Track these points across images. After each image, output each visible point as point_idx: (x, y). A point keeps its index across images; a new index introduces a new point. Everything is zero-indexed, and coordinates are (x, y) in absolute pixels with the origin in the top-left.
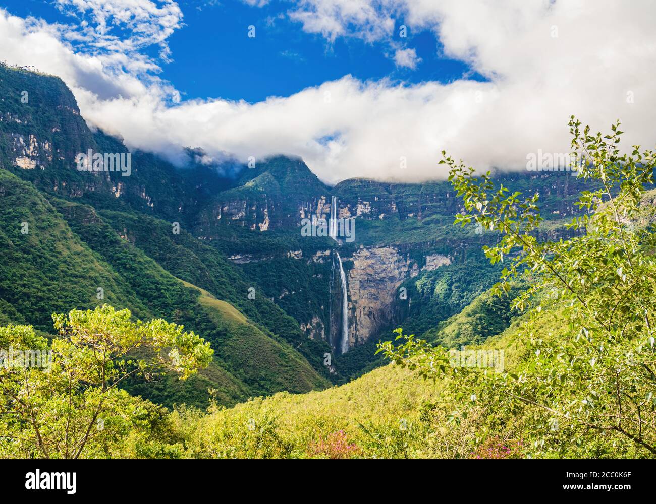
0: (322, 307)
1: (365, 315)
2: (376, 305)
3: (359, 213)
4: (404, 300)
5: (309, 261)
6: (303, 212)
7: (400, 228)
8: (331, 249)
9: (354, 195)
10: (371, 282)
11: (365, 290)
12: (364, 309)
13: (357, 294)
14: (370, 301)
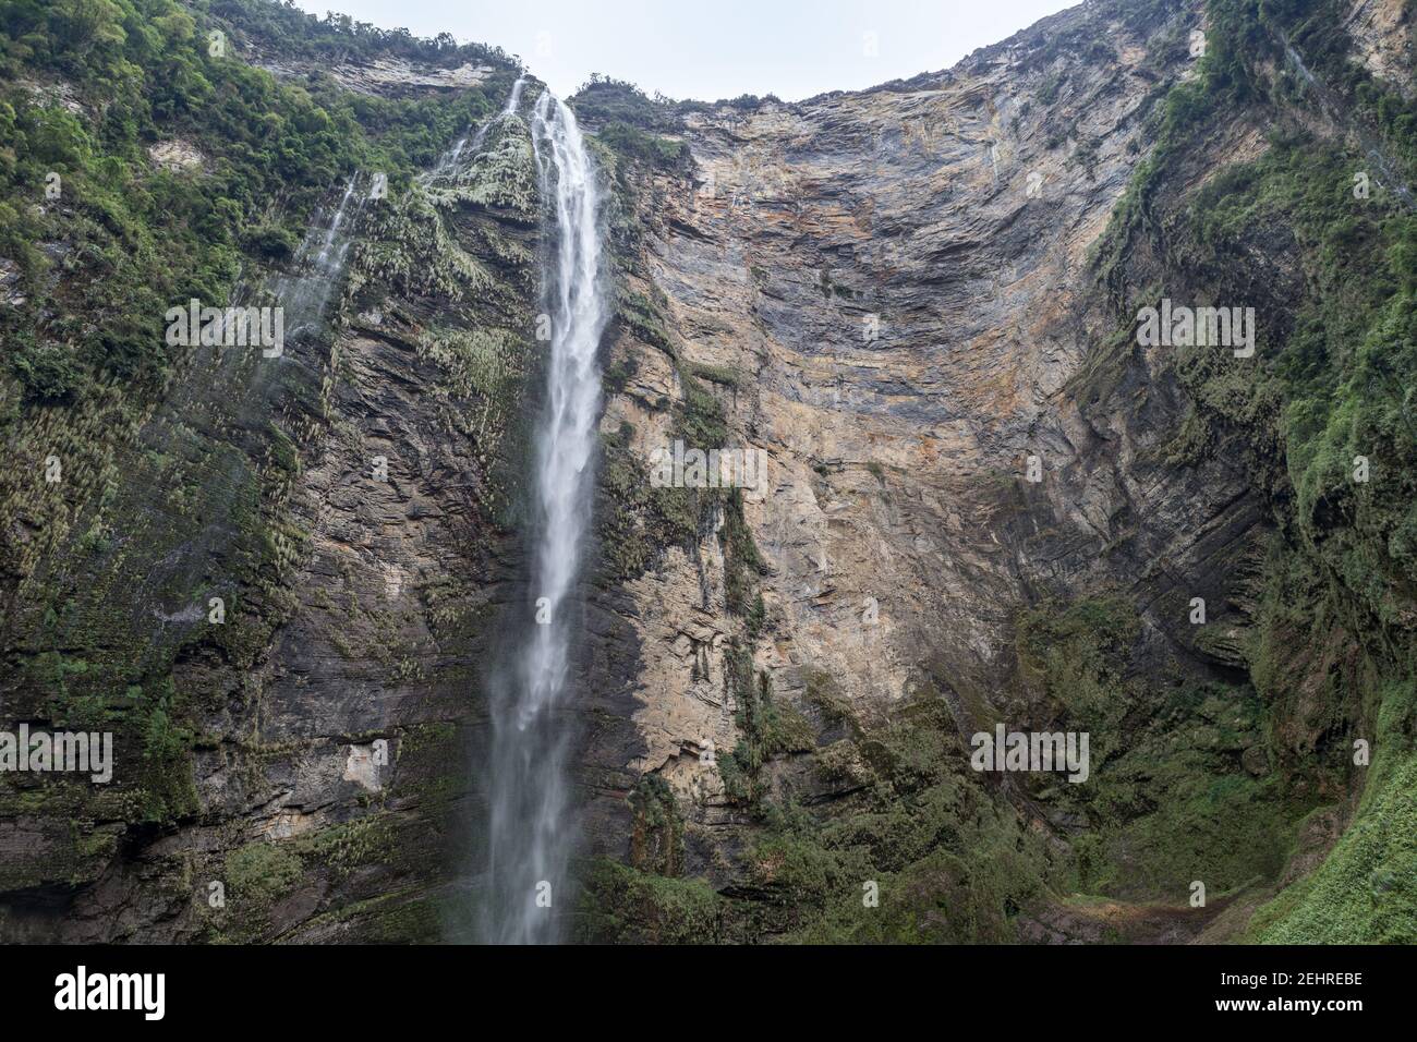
10: (853, 305)
11: (813, 352)
12: (820, 470)
13: (730, 332)
14: (872, 425)
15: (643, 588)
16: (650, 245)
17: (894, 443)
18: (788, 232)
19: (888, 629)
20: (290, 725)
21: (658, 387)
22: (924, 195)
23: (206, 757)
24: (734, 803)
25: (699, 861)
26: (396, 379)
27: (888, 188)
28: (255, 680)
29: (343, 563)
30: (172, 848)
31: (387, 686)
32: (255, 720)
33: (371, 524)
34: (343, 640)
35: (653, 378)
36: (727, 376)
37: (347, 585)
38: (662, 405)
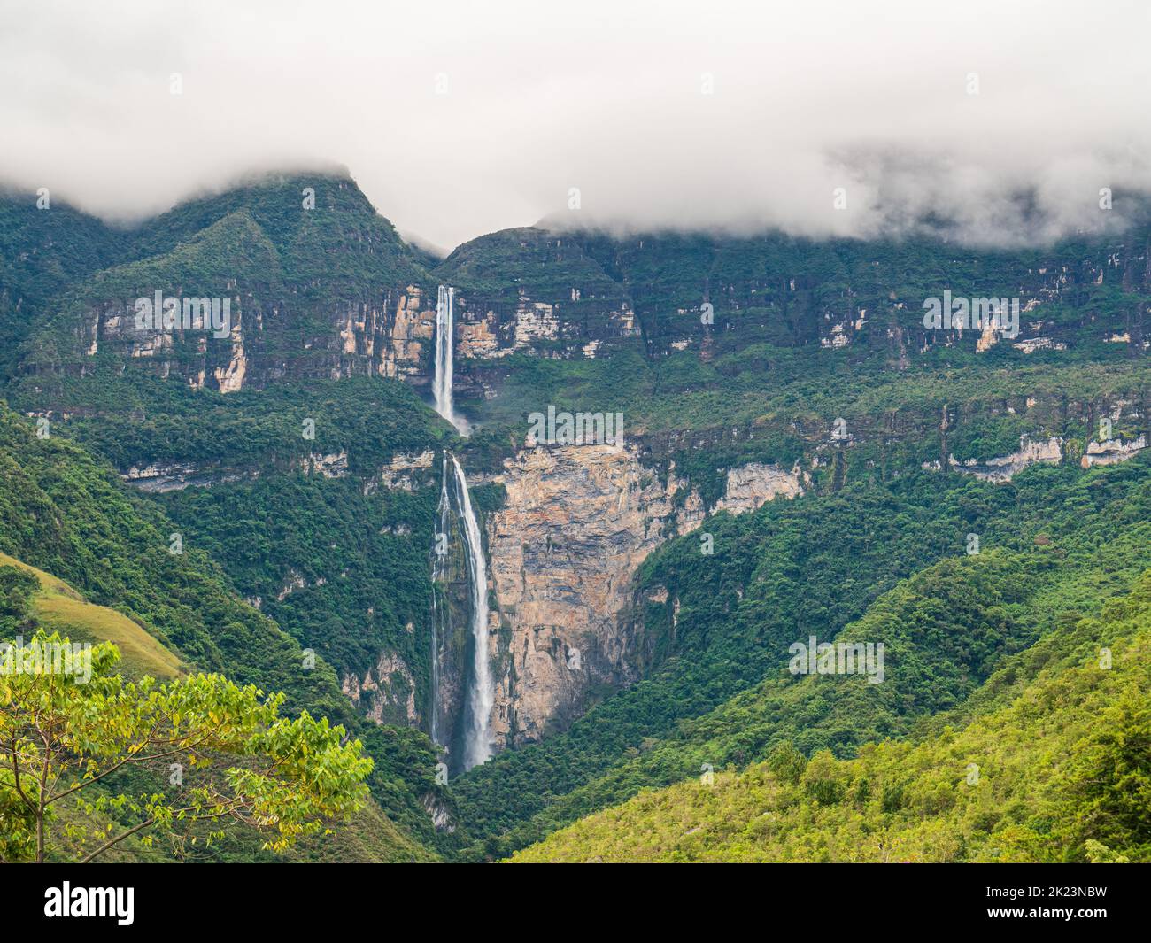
0: (410, 626)
1: (538, 649)
2: (571, 621)
3: (522, 337)
4: (660, 605)
5: (370, 485)
6: (352, 336)
7: (647, 385)
8: (436, 446)
9: (508, 284)
11: (540, 572)
12: (536, 631)
13: (515, 585)
17: (562, 615)
18: (537, 522)
19: (548, 696)
21: (495, 625)
22: (591, 509)
27: (578, 502)
36: (513, 608)
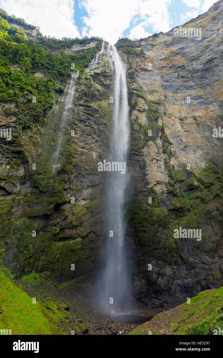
10: (186, 80)
11: (177, 93)
12: (181, 120)
13: (157, 92)
14: (193, 108)
15: (145, 150)
16: (137, 75)
17: (199, 111)
18: (168, 65)
19: (200, 153)
20: (80, 184)
21: (143, 107)
22: (202, 48)
23: (66, 191)
24: (169, 193)
25: (163, 204)
26: (88, 114)
27: (192, 49)
28: (72, 176)
29: (84, 153)
30: (64, 207)
31: (96, 175)
32: (73, 184)
33: (88, 144)
34: (86, 167)
35: (141, 105)
36: (158, 102)
37: (86, 157)
38: (144, 111)
